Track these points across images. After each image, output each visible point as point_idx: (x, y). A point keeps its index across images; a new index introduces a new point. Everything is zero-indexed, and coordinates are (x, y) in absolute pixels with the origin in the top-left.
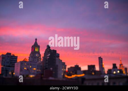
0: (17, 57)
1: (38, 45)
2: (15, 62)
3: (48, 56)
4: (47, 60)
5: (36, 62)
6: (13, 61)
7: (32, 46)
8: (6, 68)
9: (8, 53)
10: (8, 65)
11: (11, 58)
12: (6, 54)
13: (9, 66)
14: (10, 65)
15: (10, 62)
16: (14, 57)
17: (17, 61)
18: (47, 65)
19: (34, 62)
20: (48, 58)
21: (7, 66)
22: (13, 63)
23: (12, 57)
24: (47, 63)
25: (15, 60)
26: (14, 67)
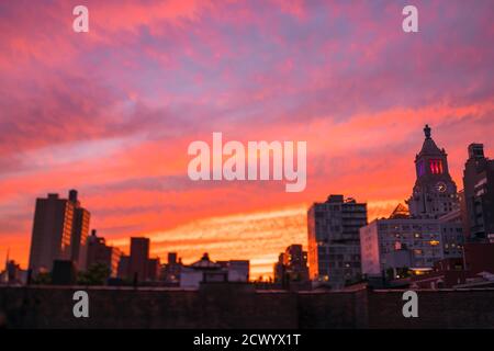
0: (364, 205)
1: (440, 147)
2: (361, 226)
3: (478, 189)
4: (477, 203)
5: (436, 217)
6: (353, 223)
7: (417, 157)
8: (331, 249)
9: (332, 196)
10: (338, 237)
11: (343, 212)
12: (326, 200)
13: (342, 241)
14: (346, 237)
15: (346, 226)
16: (353, 209)
17: (366, 219)
18: (481, 221)
20: (481, 196)
21: (334, 241)
22: (355, 229)
23: (348, 209)
24: (480, 215)
25: (358, 216)
26: (358, 241)
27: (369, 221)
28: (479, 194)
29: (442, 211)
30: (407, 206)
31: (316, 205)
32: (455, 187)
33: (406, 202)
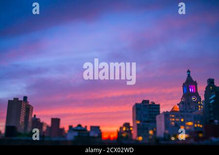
0: (159, 105)
1: (194, 80)
2: (156, 115)
3: (211, 99)
4: (210, 106)
5: (191, 112)
6: (154, 113)
7: (184, 84)
8: (143, 125)
9: (144, 100)
10: (146, 119)
11: (149, 108)
12: (141, 102)
13: (148, 122)
14: (150, 120)
15: (150, 115)
16: (154, 107)
17: (159, 112)
18: (212, 114)
19: (187, 112)
20: (212, 103)
21: (144, 122)
22: (154, 116)
23: (151, 107)
24: (211, 112)
25: (155, 110)
26: (155, 122)
27: (161, 112)
28: (211, 102)
29: (194, 109)
30: (178, 107)
31: (137, 104)
32: (200, 99)
33: (178, 105)
